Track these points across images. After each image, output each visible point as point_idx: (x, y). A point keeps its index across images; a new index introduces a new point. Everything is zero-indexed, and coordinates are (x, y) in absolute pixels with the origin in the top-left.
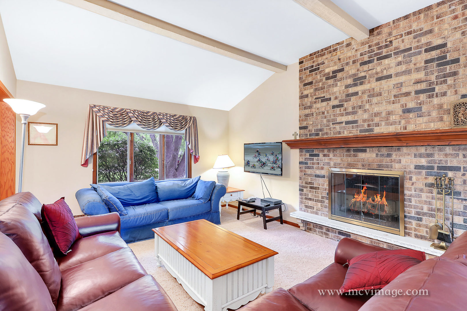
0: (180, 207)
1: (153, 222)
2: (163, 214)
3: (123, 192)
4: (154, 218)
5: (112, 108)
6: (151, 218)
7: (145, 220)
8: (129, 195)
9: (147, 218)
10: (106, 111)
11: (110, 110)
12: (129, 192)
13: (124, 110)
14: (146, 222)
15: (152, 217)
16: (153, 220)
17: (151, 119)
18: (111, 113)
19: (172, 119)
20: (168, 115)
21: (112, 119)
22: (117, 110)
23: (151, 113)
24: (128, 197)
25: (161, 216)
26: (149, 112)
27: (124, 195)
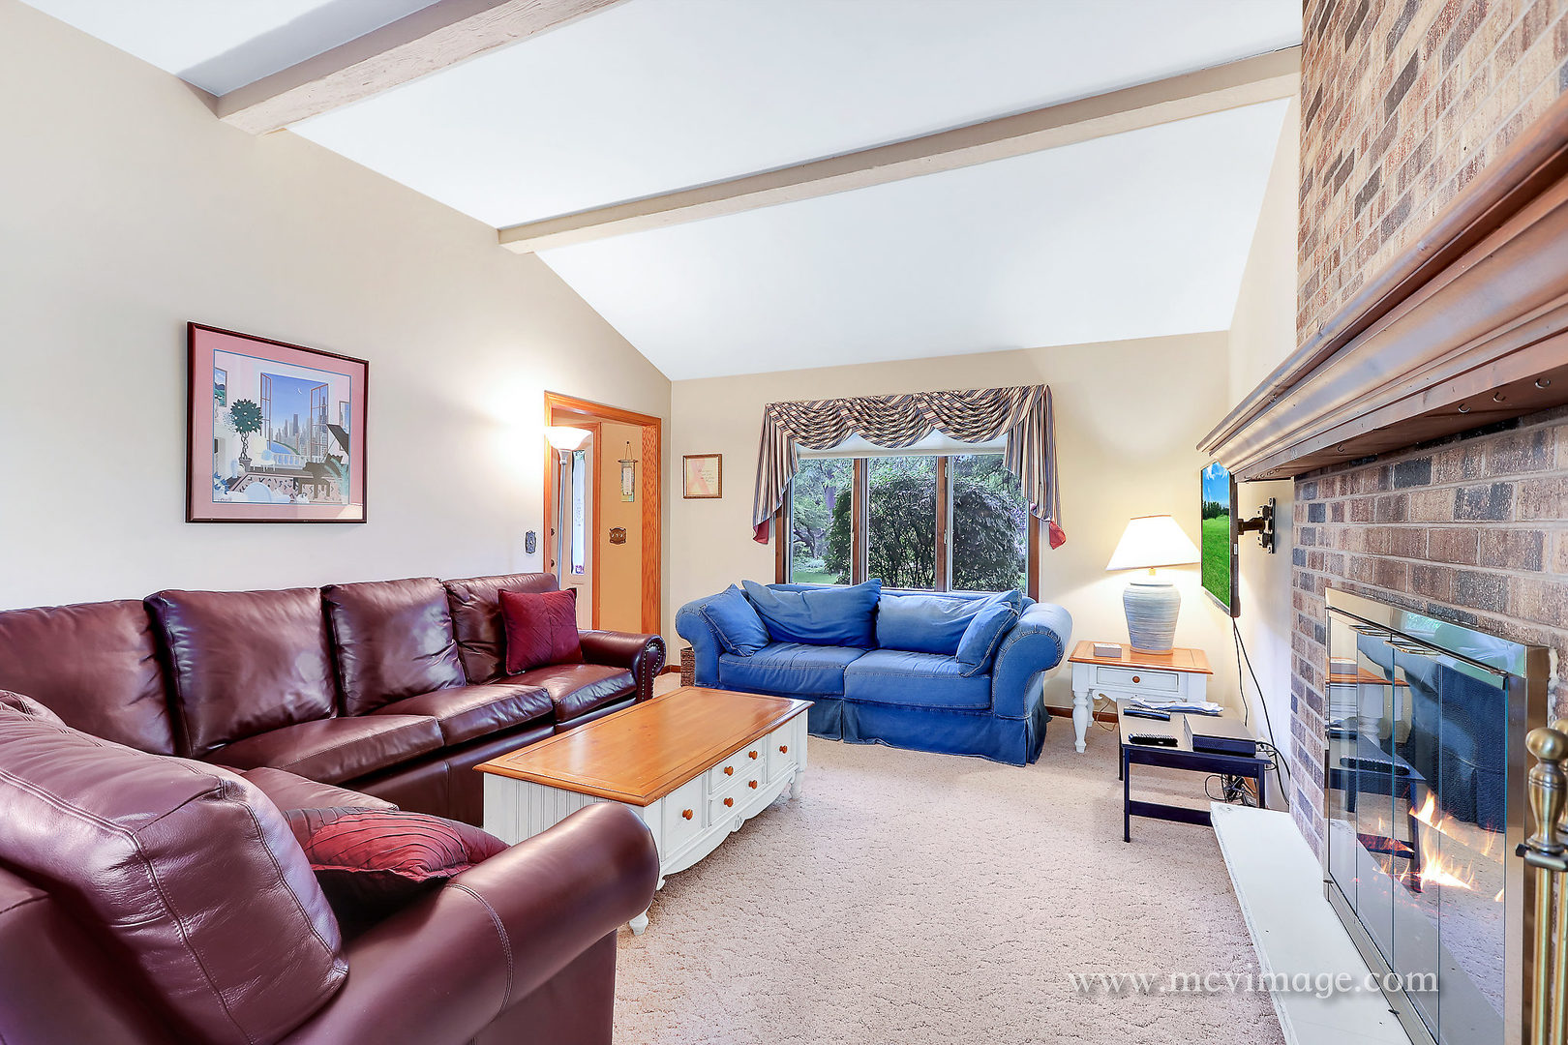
0: (880, 668)
1: (801, 690)
2: (827, 676)
3: (785, 607)
4: (803, 680)
5: (806, 404)
6: (798, 678)
7: (783, 680)
8: (797, 616)
9: (787, 675)
10: (793, 413)
11: (801, 409)
12: (800, 609)
13: (832, 404)
14: (784, 684)
15: (800, 681)
16: (801, 687)
17: (897, 416)
18: (803, 415)
19: (958, 405)
20: (947, 396)
21: (804, 431)
22: (816, 407)
23: (897, 399)
24: (792, 621)
25: (821, 681)
26: (892, 397)
27: (787, 612)
